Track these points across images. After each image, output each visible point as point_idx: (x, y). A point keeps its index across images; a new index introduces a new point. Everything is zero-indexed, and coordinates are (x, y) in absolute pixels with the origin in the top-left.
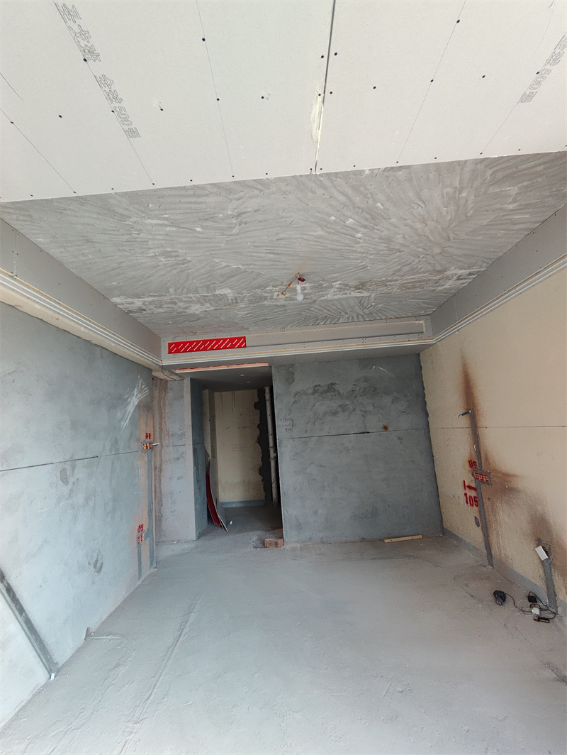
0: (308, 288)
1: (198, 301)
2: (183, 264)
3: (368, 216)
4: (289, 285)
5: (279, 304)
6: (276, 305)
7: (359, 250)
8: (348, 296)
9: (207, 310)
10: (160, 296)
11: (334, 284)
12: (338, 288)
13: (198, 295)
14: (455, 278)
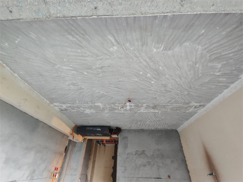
0: (133, 106)
1: (88, 108)
2: (81, 90)
3: (156, 73)
4: (125, 104)
5: (121, 112)
6: (120, 113)
7: (153, 90)
8: (149, 111)
9: (92, 112)
10: (73, 104)
11: (143, 105)
12: (145, 107)
13: (88, 105)
14: (194, 107)
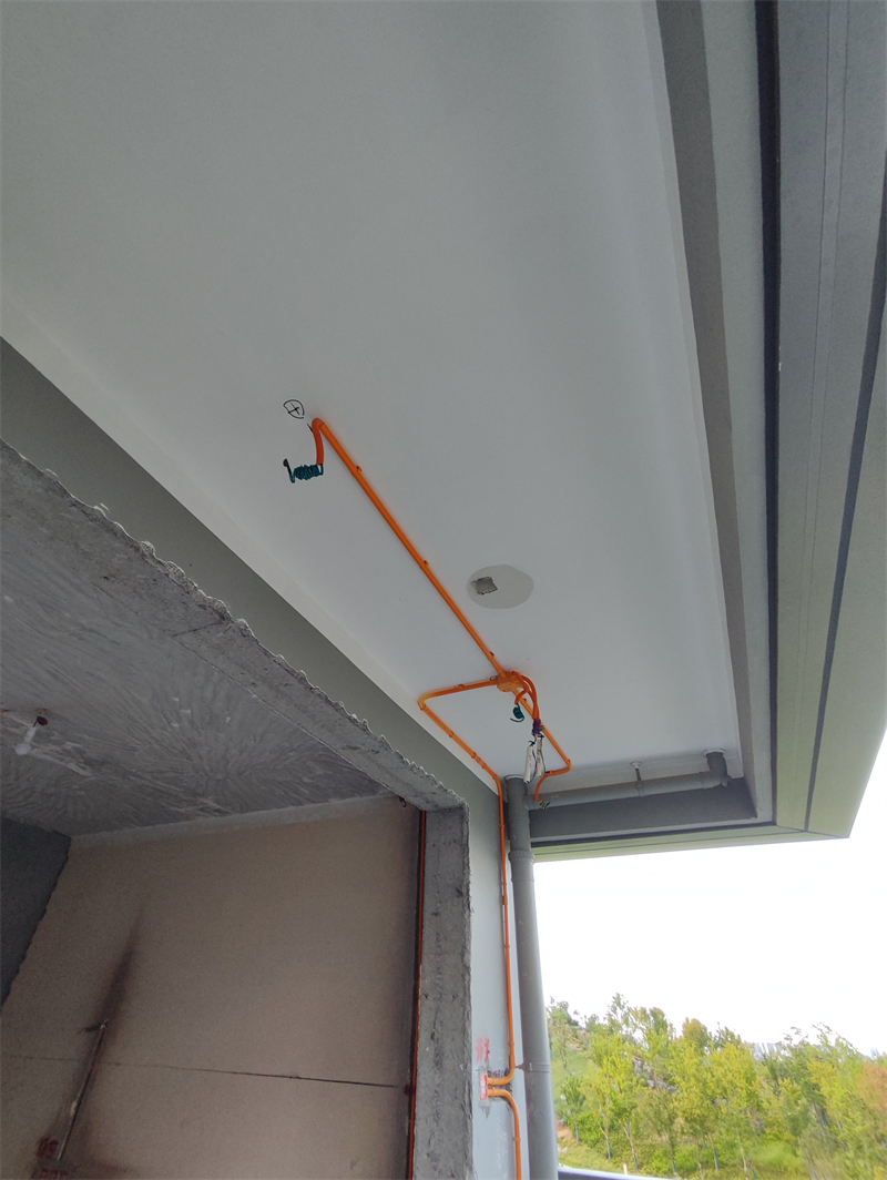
7: (154, 735)
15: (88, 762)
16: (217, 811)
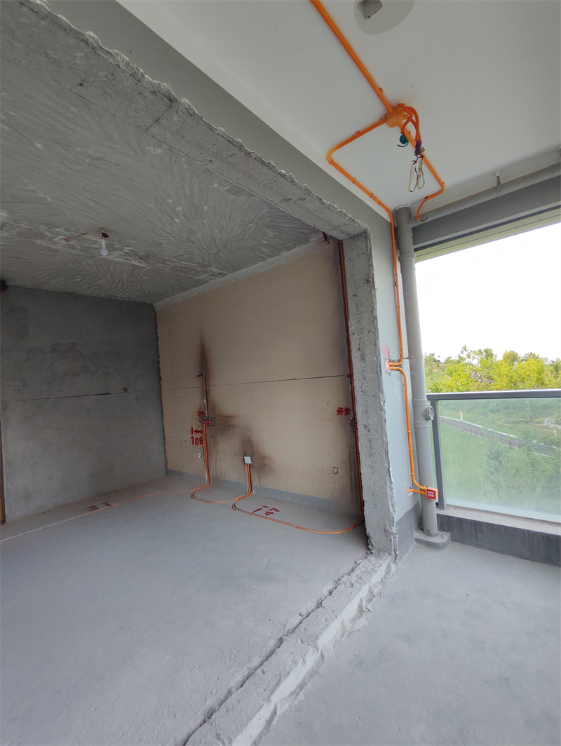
3: (193, 211)
4: (84, 234)
5: (53, 248)
7: (168, 230)
8: (128, 262)
11: (125, 248)
14: (210, 273)
15: (141, 258)
16: (220, 274)
